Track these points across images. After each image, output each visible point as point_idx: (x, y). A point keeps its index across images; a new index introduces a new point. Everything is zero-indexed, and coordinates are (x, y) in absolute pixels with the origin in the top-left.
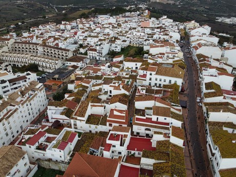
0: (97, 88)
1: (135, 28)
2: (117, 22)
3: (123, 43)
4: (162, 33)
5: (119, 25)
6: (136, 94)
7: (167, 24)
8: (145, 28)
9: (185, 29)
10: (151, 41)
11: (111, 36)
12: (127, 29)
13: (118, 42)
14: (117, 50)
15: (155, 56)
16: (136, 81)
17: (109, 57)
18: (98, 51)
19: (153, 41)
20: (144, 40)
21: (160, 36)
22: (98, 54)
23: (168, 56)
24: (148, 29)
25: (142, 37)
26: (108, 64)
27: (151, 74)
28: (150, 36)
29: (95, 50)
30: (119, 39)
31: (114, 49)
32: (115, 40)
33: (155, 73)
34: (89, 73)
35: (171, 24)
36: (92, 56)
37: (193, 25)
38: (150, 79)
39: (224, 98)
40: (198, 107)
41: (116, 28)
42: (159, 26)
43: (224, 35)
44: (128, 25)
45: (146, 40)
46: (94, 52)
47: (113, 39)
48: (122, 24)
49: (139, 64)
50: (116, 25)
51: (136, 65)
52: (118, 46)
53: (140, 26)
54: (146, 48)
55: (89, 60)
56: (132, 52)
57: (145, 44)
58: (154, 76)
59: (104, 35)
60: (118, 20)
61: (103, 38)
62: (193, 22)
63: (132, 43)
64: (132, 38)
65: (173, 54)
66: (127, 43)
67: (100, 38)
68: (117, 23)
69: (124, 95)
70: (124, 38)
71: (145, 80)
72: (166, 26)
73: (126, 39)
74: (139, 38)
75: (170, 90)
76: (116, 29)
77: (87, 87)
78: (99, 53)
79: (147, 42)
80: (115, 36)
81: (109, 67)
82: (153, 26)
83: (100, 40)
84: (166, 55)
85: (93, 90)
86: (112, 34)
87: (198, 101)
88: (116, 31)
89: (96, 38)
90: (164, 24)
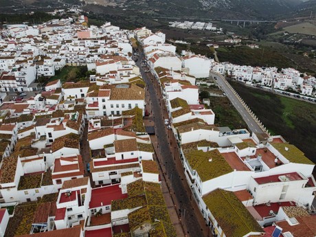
0: (27, 133)
1: (70, 41)
2: (40, 33)
3: (56, 62)
4: (108, 46)
5: (45, 38)
6: (89, 130)
7: (112, 33)
8: (84, 39)
9: (136, 37)
10: (96, 57)
11: (35, 54)
12: (59, 43)
13: (48, 62)
14: (49, 74)
15: (104, 76)
16: (85, 114)
17: (38, 86)
18: (17, 79)
19: (99, 56)
20: (86, 56)
21: (107, 49)
22: (19, 83)
23: (121, 74)
24: (89, 41)
25: (82, 53)
26: (39, 96)
27: (104, 101)
28: (93, 50)
29: (13, 78)
30: (49, 58)
31: (43, 72)
32: (42, 61)
33: (108, 98)
34: (8, 114)
35: (117, 32)
36: (10, 88)
37: (145, 33)
38: (104, 107)
39: (193, 114)
40: (167, 130)
41: (41, 42)
42: (103, 36)
43: (181, 42)
44: (59, 38)
45: (88, 56)
46: (11, 81)
47: (40, 59)
48: (49, 36)
49: (85, 90)
50: (41, 38)
51: (81, 91)
52: (49, 68)
53: (76, 37)
54: (90, 67)
55: (5, 94)
56: (72, 74)
57: (88, 61)
58: (108, 103)
59: (23, 53)
60: (42, 30)
61: (23, 59)
62: (144, 28)
63: (69, 62)
64: (68, 55)
65: (127, 71)
66: (62, 63)
67: (17, 59)
68: (41, 35)
69: (72, 135)
70: (56, 56)
71: (98, 110)
72: (112, 36)
73: (60, 57)
74: (78, 54)
75: (131, 116)
76: (41, 44)
77: (10, 136)
78: (21, 81)
79: (91, 58)
80: (41, 54)
81: (40, 99)
82: (95, 37)
83: (18, 62)
84: (119, 72)
85: (20, 137)
86: (36, 51)
87: (166, 123)
88: (43, 47)
89: (10, 60)
90: (108, 33)
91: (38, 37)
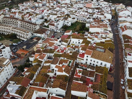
1: (82, 8)
2: (71, 3)
3: (73, 20)
4: (99, 13)
5: (72, 5)
6: (74, 76)
8: (88, 8)
9: (115, 9)
10: (91, 20)
11: (65, 14)
12: (77, 9)
13: (69, 19)
14: (68, 25)
17: (63, 31)
18: (55, 26)
19: (94, 19)
21: (98, 15)
22: (55, 28)
24: (90, 9)
25: (85, 16)
28: (91, 15)
29: (53, 25)
30: (70, 17)
31: (66, 24)
32: (67, 18)
35: (106, 5)
36: (52, 29)
37: (121, 7)
40: (121, 90)
41: (70, 7)
42: (98, 7)
44: (77, 6)
45: (88, 19)
48: (74, 5)
50: (70, 5)
52: (69, 22)
53: (85, 7)
54: (87, 25)
55: (50, 32)
56: (78, 27)
57: (87, 21)
58: (90, 58)
59: (61, 13)
61: (60, 16)
62: (121, 4)
63: (79, 20)
64: (79, 16)
66: (76, 20)
67: (58, 15)
68: (70, 4)
70: (73, 16)
71: (83, 60)
72: (102, 7)
73: (75, 17)
74: (83, 17)
75: (100, 74)
79: (89, 20)
80: (68, 13)
81: (60, 42)
82: (94, 7)
83: (58, 17)
84: (101, 34)
86: (66, 12)
87: (122, 83)
88: (69, 10)
89: (55, 16)
90: (101, 6)
91: (69, 4)
